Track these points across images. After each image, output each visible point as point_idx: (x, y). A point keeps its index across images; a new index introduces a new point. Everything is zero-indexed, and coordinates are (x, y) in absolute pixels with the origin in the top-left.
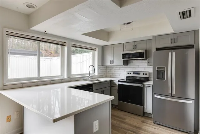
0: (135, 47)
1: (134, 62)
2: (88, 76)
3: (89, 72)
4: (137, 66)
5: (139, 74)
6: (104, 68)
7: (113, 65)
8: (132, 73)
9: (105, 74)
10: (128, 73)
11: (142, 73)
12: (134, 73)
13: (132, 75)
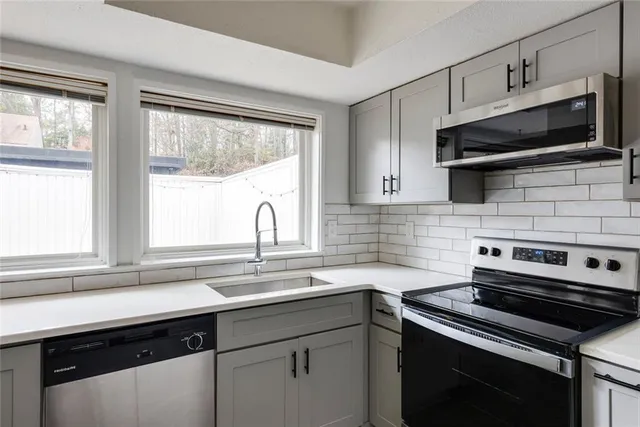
0: (522, 75)
1: (523, 178)
2: (252, 256)
3: (258, 237)
4: (549, 208)
5: (560, 258)
6: (364, 220)
7: (395, 199)
8: (507, 249)
9: (373, 247)
10: (483, 251)
11: (577, 258)
12: (520, 254)
13: (507, 264)
